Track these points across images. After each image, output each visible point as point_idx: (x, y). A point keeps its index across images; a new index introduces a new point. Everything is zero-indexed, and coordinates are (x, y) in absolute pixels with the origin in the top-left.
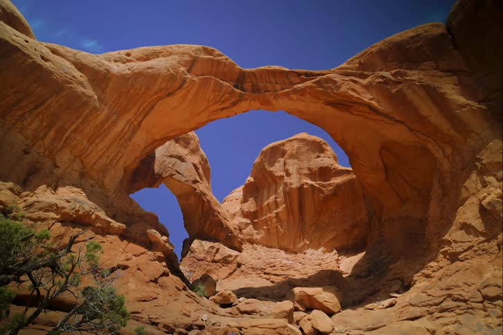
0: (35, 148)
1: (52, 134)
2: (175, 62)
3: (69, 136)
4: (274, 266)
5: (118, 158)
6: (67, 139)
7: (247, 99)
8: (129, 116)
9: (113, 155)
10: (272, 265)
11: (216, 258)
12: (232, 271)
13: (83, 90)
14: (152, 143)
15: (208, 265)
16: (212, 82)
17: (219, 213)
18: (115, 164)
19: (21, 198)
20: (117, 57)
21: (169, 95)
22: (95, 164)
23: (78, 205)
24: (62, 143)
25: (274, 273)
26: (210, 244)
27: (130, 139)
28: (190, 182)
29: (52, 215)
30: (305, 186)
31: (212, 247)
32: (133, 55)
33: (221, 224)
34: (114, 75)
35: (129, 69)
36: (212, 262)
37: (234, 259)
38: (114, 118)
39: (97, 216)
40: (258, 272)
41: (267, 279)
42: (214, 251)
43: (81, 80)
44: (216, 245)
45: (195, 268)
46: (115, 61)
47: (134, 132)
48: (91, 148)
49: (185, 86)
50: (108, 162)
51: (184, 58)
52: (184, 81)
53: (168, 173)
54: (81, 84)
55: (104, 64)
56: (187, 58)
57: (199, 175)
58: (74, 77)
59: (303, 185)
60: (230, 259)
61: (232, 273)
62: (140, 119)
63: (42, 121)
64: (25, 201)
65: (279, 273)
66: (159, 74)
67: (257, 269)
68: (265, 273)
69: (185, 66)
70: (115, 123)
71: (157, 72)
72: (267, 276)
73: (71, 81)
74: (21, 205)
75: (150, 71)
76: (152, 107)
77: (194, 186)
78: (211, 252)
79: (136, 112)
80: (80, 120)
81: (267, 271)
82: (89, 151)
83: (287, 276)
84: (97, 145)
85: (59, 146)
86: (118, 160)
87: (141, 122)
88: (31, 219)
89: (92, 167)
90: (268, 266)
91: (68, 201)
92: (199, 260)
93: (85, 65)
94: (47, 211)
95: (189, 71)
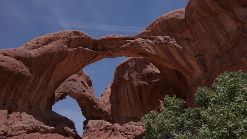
0: (7, 102)
1: (12, 93)
2: (61, 44)
3: (20, 92)
4: (129, 130)
5: (43, 95)
6: (19, 94)
7: (99, 55)
8: (45, 74)
9: (41, 95)
10: (128, 129)
11: (101, 128)
12: (110, 133)
13: (22, 70)
14: (58, 83)
15: (97, 133)
16: (81, 50)
17: (99, 104)
18: (43, 98)
19: (9, 126)
20: (33, 46)
21: (61, 61)
22: (34, 101)
23: (32, 124)
24: (18, 96)
25: (129, 133)
26: (98, 121)
27: (47, 85)
28: (81, 92)
29: (23, 131)
30: (141, 85)
31: (98, 123)
32: (40, 43)
33: (101, 110)
34: (33, 58)
35: (40, 53)
36: (100, 131)
37: (111, 127)
38: (38, 78)
39: (40, 127)
40: (122, 133)
41: (126, 137)
42: (100, 125)
43: (20, 65)
44: (101, 121)
45: (91, 136)
46: (32, 49)
47: (48, 81)
48: (30, 95)
49: (68, 55)
50: (39, 98)
51: (65, 40)
52: (67, 53)
53: (69, 90)
54: (20, 67)
55: (28, 53)
56: (66, 40)
57: (85, 86)
58: (16, 65)
59: (139, 84)
60: (109, 127)
61: (111, 135)
62: (50, 75)
63: (7, 89)
64: (11, 127)
65: (131, 133)
66: (54, 52)
67: (122, 132)
68: (125, 134)
69: (66, 45)
70: (39, 80)
71: (53, 52)
72: (126, 135)
73: (15, 67)
74: (10, 130)
75: (50, 52)
76: (55, 68)
77: (83, 93)
78: (98, 126)
79: (47, 72)
80: (23, 84)
81: (126, 133)
82: (30, 96)
83: (135, 134)
84: (33, 92)
85: (17, 98)
86: (44, 96)
87: (50, 76)
88: (16, 135)
89: (33, 103)
90: (126, 130)
91: (28, 124)
92: (92, 131)
93: (20, 57)
94: (20, 130)
95: (69, 47)
